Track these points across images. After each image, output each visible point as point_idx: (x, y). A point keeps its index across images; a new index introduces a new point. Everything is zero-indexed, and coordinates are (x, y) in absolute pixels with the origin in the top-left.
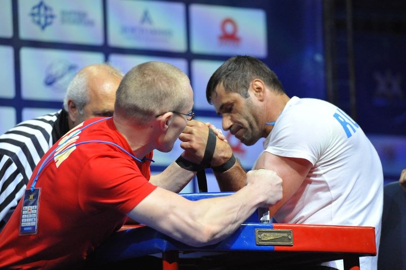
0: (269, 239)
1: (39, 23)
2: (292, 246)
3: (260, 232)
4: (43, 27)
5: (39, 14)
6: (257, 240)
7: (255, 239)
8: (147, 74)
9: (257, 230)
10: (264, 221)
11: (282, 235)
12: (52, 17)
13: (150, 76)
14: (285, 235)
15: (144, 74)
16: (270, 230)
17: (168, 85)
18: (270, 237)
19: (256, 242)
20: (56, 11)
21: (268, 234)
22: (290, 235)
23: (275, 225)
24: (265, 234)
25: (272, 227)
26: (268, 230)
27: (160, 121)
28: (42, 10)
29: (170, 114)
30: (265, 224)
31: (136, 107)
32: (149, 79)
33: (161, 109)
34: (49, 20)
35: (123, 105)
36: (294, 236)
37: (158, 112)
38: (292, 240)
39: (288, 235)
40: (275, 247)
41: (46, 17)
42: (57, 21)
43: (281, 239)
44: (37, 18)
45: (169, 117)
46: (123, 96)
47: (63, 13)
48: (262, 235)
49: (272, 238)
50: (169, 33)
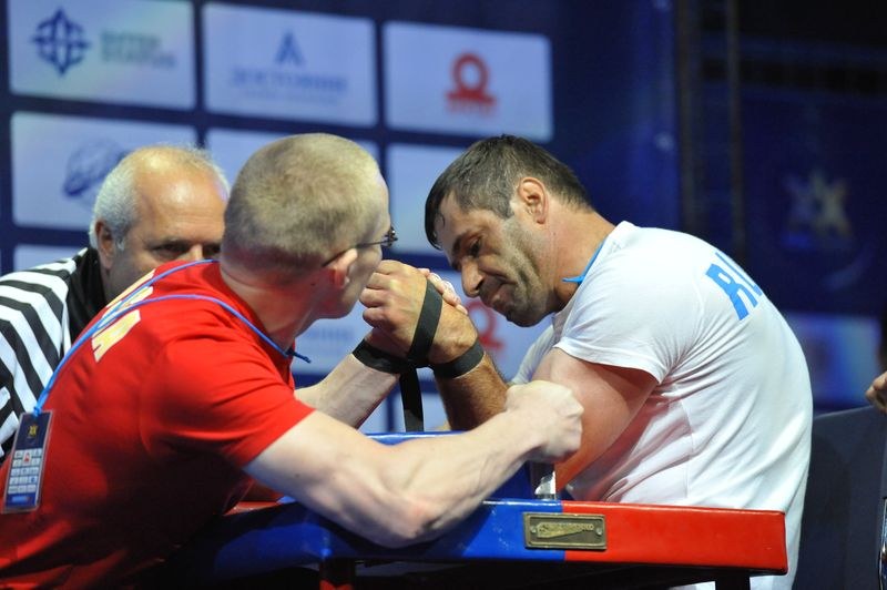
0: (553, 534)
1: (53, 59)
2: (603, 550)
3: (534, 521)
4: (63, 70)
5: (53, 38)
6: (528, 537)
7: (524, 534)
9: (528, 516)
10: (542, 496)
11: (582, 526)
12: (82, 45)
14: (590, 526)
16: (556, 515)
18: (557, 530)
19: (524, 541)
20: (92, 35)
21: (551, 525)
22: (599, 526)
23: (566, 504)
24: (545, 524)
25: (560, 510)
28: (61, 32)
30: (546, 502)
34: (75, 53)
36: (609, 530)
38: (604, 537)
39: (596, 527)
40: (567, 552)
41: (69, 47)
42: (92, 56)
43: (579, 536)
44: (48, 49)
47: (107, 38)
48: (538, 526)
49: (559, 533)
50: (337, 85)
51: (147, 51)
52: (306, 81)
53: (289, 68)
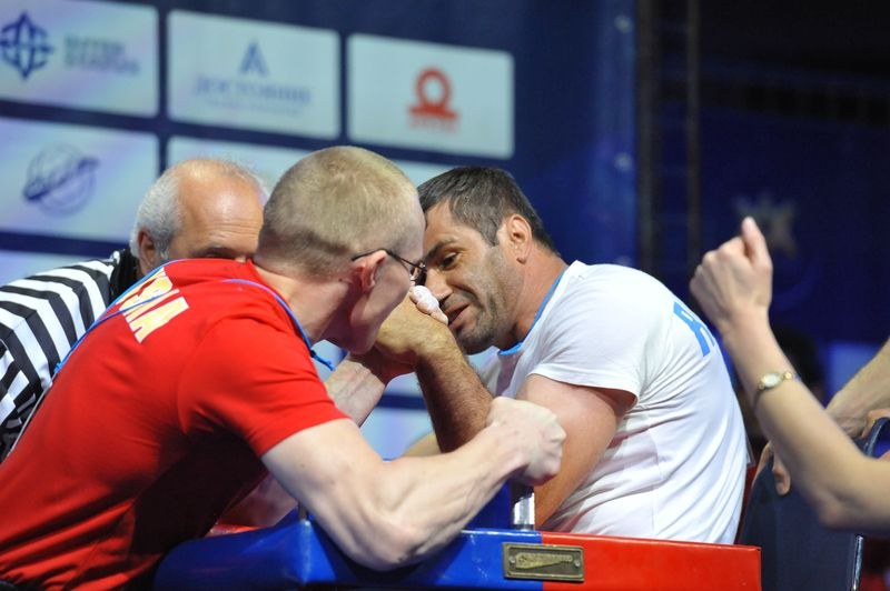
0: (532, 565)
1: (16, 62)
2: (581, 582)
3: (514, 551)
4: (25, 74)
5: (17, 42)
6: (507, 567)
7: (503, 564)
8: (338, 168)
9: (507, 546)
10: (521, 526)
11: (560, 558)
12: (45, 49)
13: (343, 170)
14: (568, 558)
15: (330, 166)
16: (535, 546)
17: (380, 192)
18: (536, 561)
19: (503, 571)
20: (56, 39)
21: (530, 555)
22: (578, 558)
23: (545, 535)
24: (524, 554)
25: (538, 540)
26: (530, 545)
27: (361, 269)
28: (25, 36)
29: (382, 254)
30: (525, 532)
31: (312, 233)
32: (341, 176)
33: (364, 241)
34: (39, 57)
35: (283, 228)
36: (587, 562)
37: (357, 247)
38: (582, 569)
39: (574, 559)
40: (545, 584)
41: (33, 51)
42: (56, 61)
43: (557, 567)
44: (11, 52)
45: (380, 262)
46: (283, 212)
47: (71, 43)
48: (518, 556)
49: (538, 564)
50: (300, 96)
51: (111, 58)
52: (269, 92)
53: (253, 77)
